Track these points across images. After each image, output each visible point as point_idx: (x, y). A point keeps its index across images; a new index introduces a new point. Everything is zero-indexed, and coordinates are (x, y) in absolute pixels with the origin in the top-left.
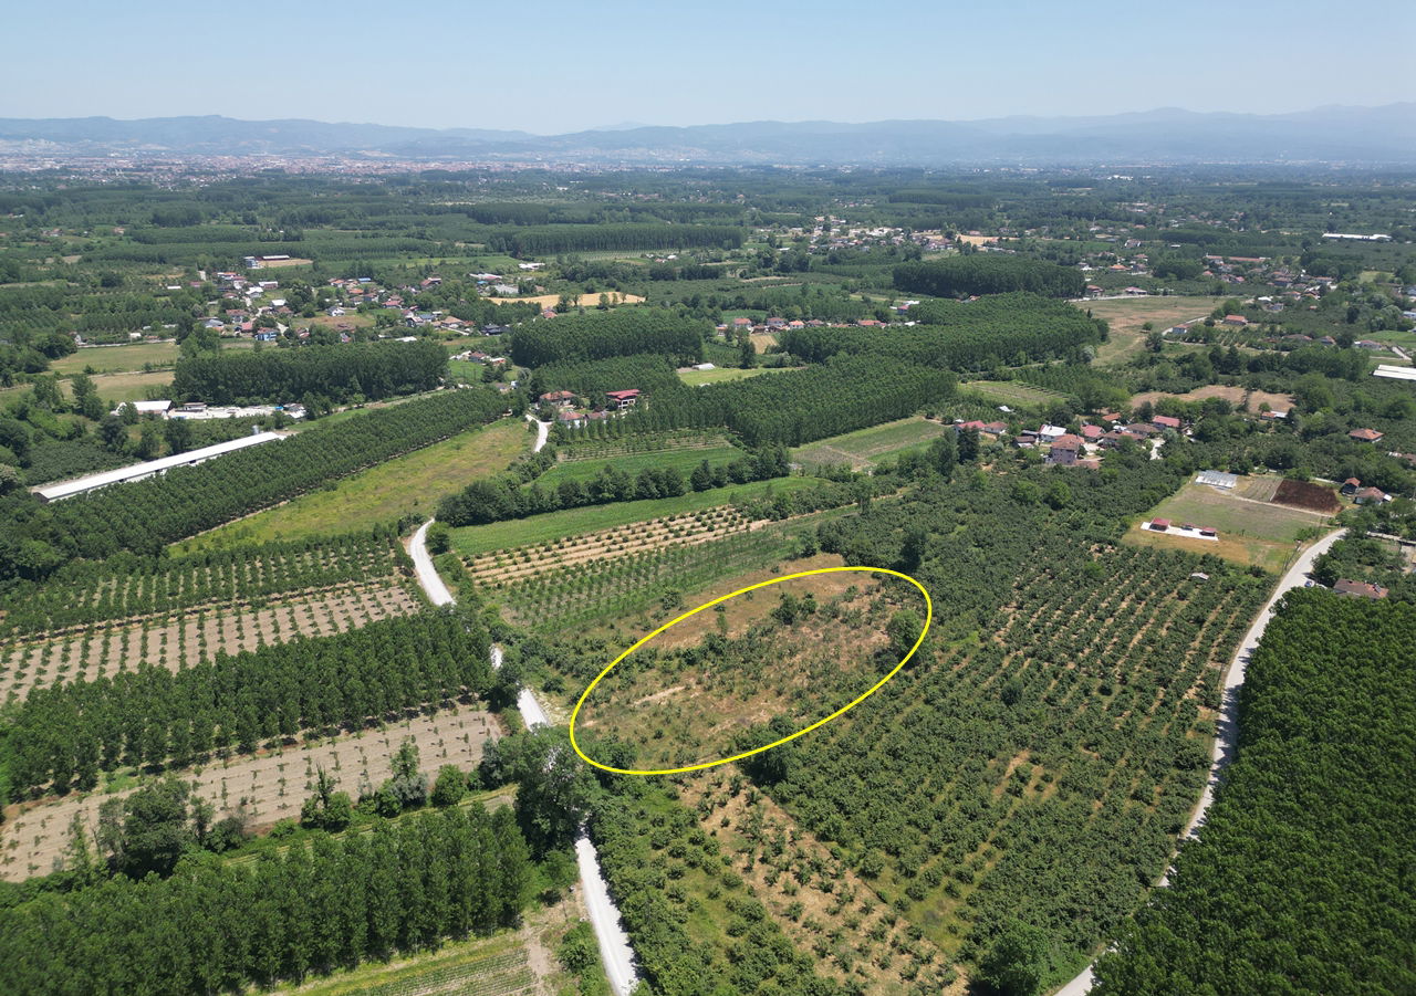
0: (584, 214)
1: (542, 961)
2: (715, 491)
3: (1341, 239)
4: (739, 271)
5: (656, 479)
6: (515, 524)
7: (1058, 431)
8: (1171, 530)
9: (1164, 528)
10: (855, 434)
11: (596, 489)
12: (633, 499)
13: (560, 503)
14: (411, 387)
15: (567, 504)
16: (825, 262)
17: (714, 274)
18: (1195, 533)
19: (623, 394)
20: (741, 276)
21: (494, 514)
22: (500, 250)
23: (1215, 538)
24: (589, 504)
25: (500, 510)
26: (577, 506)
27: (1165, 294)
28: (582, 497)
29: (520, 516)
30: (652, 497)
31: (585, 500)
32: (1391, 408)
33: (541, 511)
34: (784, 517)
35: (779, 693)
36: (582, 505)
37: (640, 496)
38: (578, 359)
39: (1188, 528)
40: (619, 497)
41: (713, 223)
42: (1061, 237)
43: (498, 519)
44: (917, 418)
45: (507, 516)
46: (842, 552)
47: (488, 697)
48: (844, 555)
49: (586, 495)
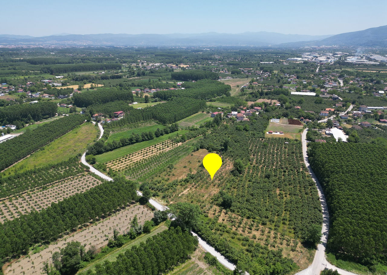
0: (67, 61)
1: (203, 265)
2: (161, 137)
3: (264, 63)
4: (126, 76)
5: (147, 135)
6: (110, 153)
7: (236, 113)
8: (273, 133)
9: (272, 133)
10: (187, 118)
11: (131, 140)
12: (141, 141)
13: (122, 145)
14: (48, 116)
15: (124, 145)
16: (149, 73)
17: (120, 77)
18: (278, 133)
19: (119, 112)
20: (127, 77)
21: (104, 150)
22: (46, 73)
23: (283, 134)
24: (129, 144)
25: (105, 149)
26: (126, 145)
27: (236, 78)
28: (127, 142)
29: (111, 150)
30: (146, 140)
31: (128, 143)
32: (300, 101)
33: (117, 148)
34: (185, 141)
35: (214, 186)
36: (127, 145)
37: (143, 140)
38: (99, 104)
39: (276, 132)
40: (137, 141)
41: (108, 63)
42: (204, 65)
43: (105, 152)
44: (200, 113)
45: (107, 151)
46: (205, 148)
47: (138, 201)
48: (207, 149)
49: (128, 142)
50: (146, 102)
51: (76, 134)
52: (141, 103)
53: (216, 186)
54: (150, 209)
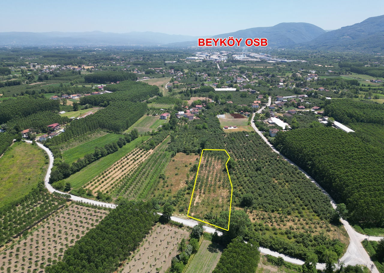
2: (128, 145)
4: (26, 82)
5: (111, 147)
6: (77, 173)
7: (183, 113)
8: (229, 128)
9: (227, 128)
10: (137, 123)
11: (96, 155)
12: (107, 155)
13: (88, 162)
15: (90, 162)
17: (18, 83)
18: (232, 128)
19: (53, 125)
21: (71, 172)
23: (237, 128)
24: (95, 160)
25: (72, 170)
26: (92, 162)
28: (93, 159)
29: (78, 171)
30: (111, 153)
34: (155, 147)
36: (94, 161)
39: (231, 127)
40: (103, 156)
42: (108, 65)
43: (72, 174)
44: (145, 116)
45: (74, 172)
46: (181, 152)
47: (158, 221)
48: (183, 152)
49: (94, 157)
50: (75, 110)
51: (13, 159)
52: (70, 111)
53: (221, 188)
54: (177, 226)
